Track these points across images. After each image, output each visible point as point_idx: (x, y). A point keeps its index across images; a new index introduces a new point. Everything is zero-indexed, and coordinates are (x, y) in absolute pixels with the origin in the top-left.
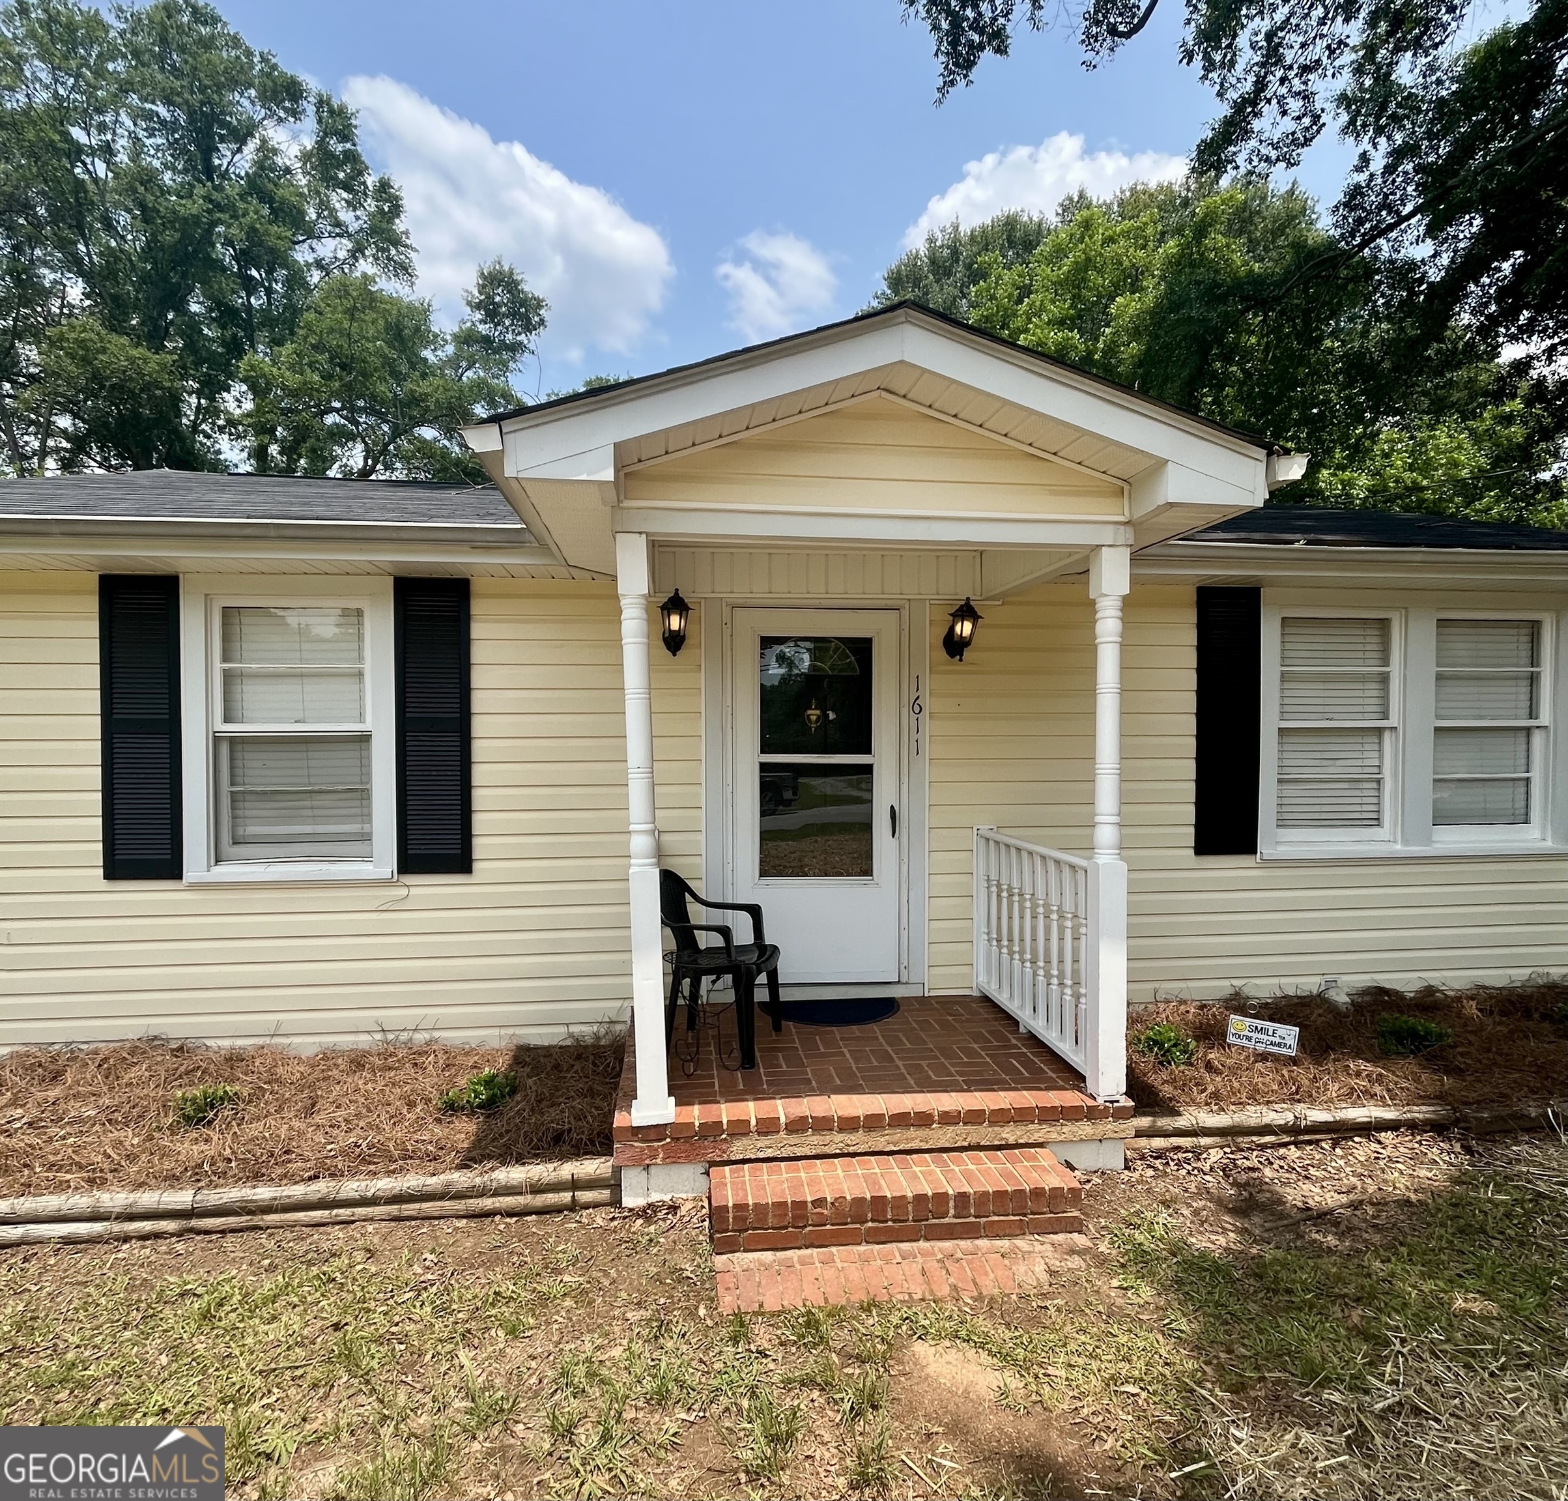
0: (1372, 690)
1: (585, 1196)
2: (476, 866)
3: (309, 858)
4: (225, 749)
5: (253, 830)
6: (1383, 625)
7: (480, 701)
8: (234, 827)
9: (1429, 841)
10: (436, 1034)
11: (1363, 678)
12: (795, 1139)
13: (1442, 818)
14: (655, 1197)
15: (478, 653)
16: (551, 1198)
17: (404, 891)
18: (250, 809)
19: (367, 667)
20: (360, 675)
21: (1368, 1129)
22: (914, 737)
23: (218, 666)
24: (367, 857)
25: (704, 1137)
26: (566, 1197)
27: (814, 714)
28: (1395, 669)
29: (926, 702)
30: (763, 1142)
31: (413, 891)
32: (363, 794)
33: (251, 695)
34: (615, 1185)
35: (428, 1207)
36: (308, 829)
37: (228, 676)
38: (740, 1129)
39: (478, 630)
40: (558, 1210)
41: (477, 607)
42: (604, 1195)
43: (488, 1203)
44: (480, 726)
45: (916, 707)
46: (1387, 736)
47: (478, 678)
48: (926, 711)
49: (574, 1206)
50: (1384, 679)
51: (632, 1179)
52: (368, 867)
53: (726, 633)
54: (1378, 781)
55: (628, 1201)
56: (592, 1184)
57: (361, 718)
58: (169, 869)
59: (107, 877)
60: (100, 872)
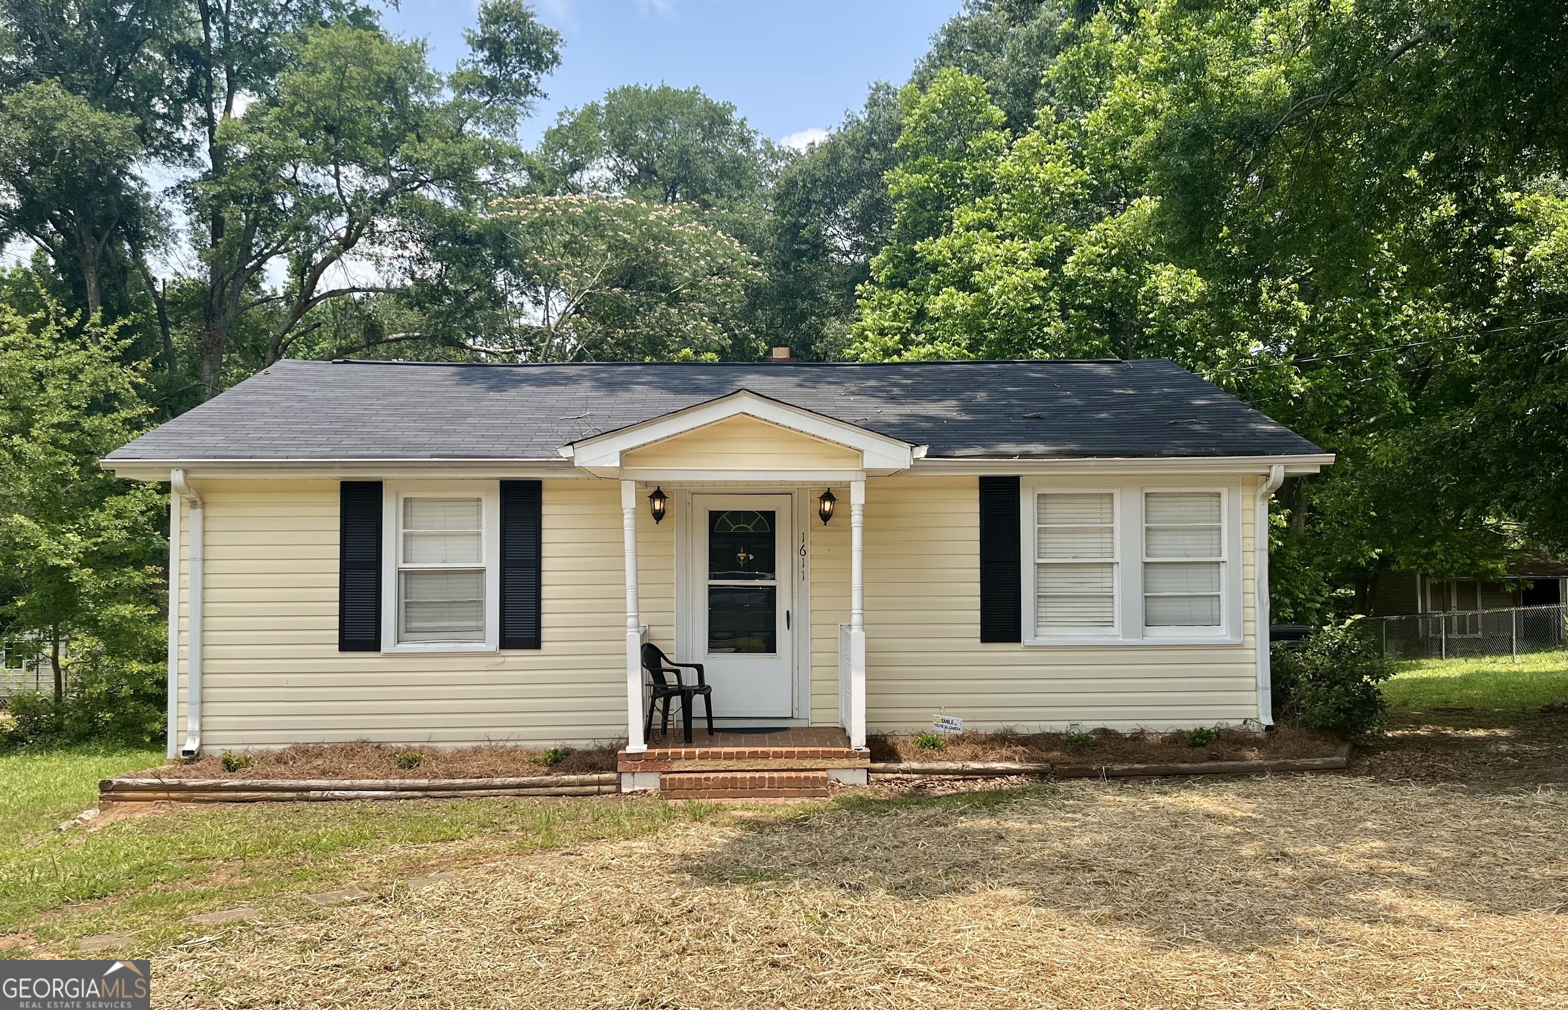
1: (604, 788)
2: (543, 645)
3: (448, 640)
4: (402, 577)
5: (415, 625)
6: (1111, 497)
7: (546, 550)
8: (406, 622)
9: (1141, 635)
14: (636, 787)
15: (546, 523)
16: (589, 789)
17: (502, 659)
18: (415, 612)
19: (484, 532)
20: (479, 535)
21: (1003, 773)
22: (801, 569)
23: (402, 531)
24: (483, 640)
25: (660, 760)
26: (596, 788)
27: (742, 556)
28: (1116, 525)
29: (808, 548)
30: (688, 763)
31: (507, 659)
32: (479, 603)
33: (417, 546)
34: (617, 783)
36: (447, 624)
37: (405, 536)
38: (677, 757)
39: (545, 509)
40: (591, 794)
41: (546, 496)
42: (613, 788)
43: (560, 790)
44: (546, 564)
45: (803, 551)
47: (546, 537)
48: (808, 554)
49: (598, 793)
50: (1112, 532)
51: (626, 779)
52: (483, 645)
53: (689, 509)
54: (1112, 597)
55: (624, 790)
56: (607, 783)
57: (479, 560)
58: (374, 645)
59: (340, 650)
60: (337, 647)
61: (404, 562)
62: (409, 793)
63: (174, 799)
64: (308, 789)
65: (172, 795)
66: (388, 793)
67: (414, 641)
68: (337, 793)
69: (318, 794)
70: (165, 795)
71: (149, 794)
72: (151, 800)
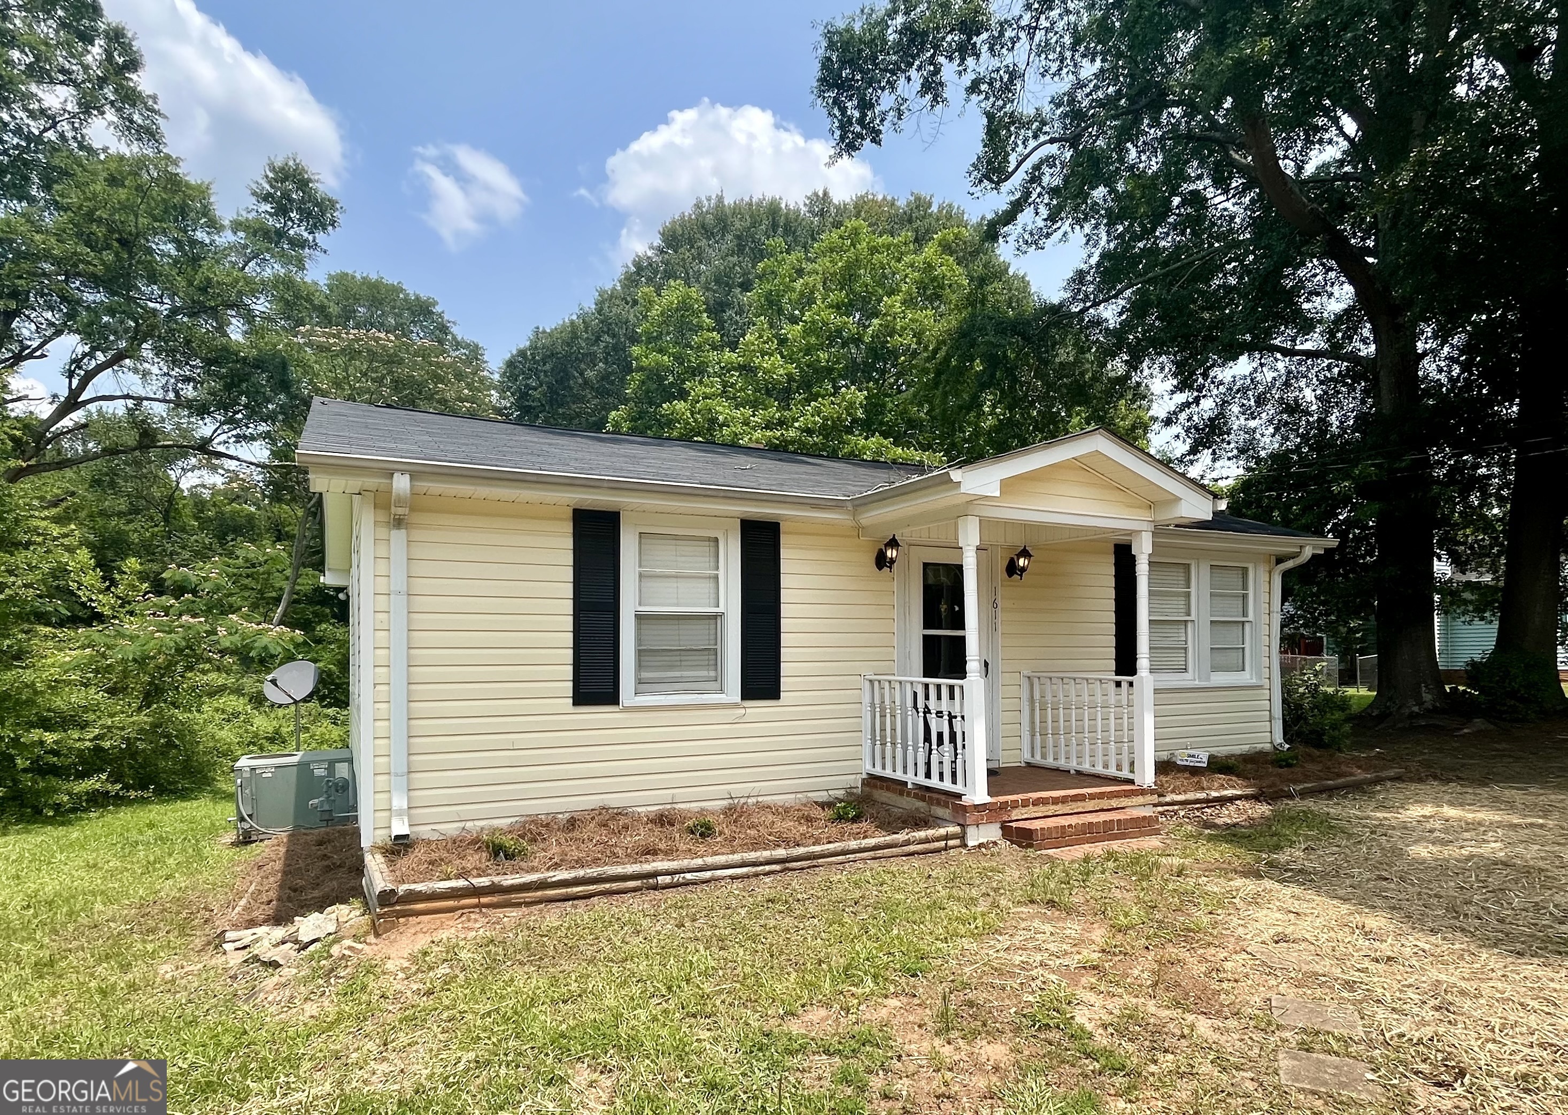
0: (1182, 602)
1: (951, 843)
2: (783, 695)
3: (686, 691)
4: (642, 622)
5: (647, 675)
6: (1187, 567)
7: (785, 595)
8: (640, 672)
9: (1208, 679)
10: (760, 799)
11: (1177, 594)
12: (1036, 809)
13: (1215, 668)
14: (981, 841)
15: (784, 567)
16: (936, 845)
17: (743, 711)
18: (648, 660)
19: (721, 575)
20: (716, 578)
21: (1231, 799)
22: (994, 621)
23: (637, 569)
24: (720, 691)
25: (1000, 810)
26: (943, 843)
27: (943, 607)
28: (1193, 590)
29: (999, 602)
30: (1024, 810)
31: (749, 711)
32: (717, 652)
33: (653, 587)
34: (962, 837)
35: (886, 852)
36: (677, 674)
37: (641, 576)
38: (1015, 805)
39: (784, 553)
40: (937, 851)
41: (783, 539)
42: (959, 843)
44: (785, 610)
45: (995, 605)
46: (1189, 625)
48: (1000, 607)
49: (946, 848)
50: (1188, 595)
51: (971, 831)
52: (723, 696)
53: (911, 560)
54: (1186, 649)
55: (971, 843)
56: (954, 837)
57: (716, 605)
58: (611, 697)
59: (575, 704)
60: (571, 701)
61: (640, 604)
62: (767, 868)
63: (487, 906)
64: (655, 874)
65: (484, 900)
66: (745, 870)
67: (651, 693)
68: (689, 876)
69: (667, 879)
70: (474, 901)
71: (451, 903)
72: (451, 910)
